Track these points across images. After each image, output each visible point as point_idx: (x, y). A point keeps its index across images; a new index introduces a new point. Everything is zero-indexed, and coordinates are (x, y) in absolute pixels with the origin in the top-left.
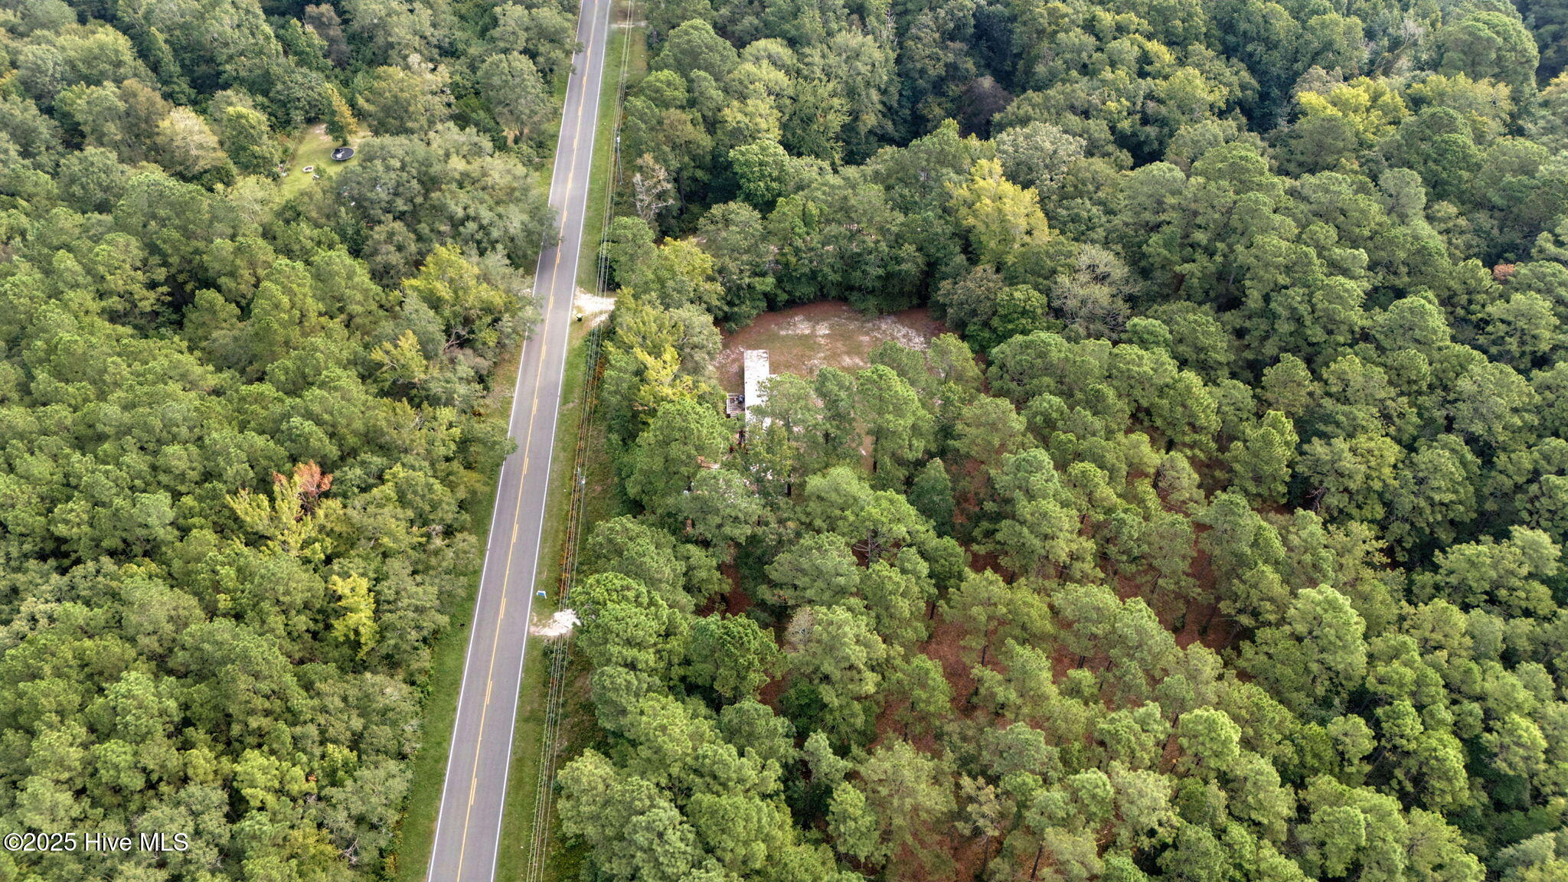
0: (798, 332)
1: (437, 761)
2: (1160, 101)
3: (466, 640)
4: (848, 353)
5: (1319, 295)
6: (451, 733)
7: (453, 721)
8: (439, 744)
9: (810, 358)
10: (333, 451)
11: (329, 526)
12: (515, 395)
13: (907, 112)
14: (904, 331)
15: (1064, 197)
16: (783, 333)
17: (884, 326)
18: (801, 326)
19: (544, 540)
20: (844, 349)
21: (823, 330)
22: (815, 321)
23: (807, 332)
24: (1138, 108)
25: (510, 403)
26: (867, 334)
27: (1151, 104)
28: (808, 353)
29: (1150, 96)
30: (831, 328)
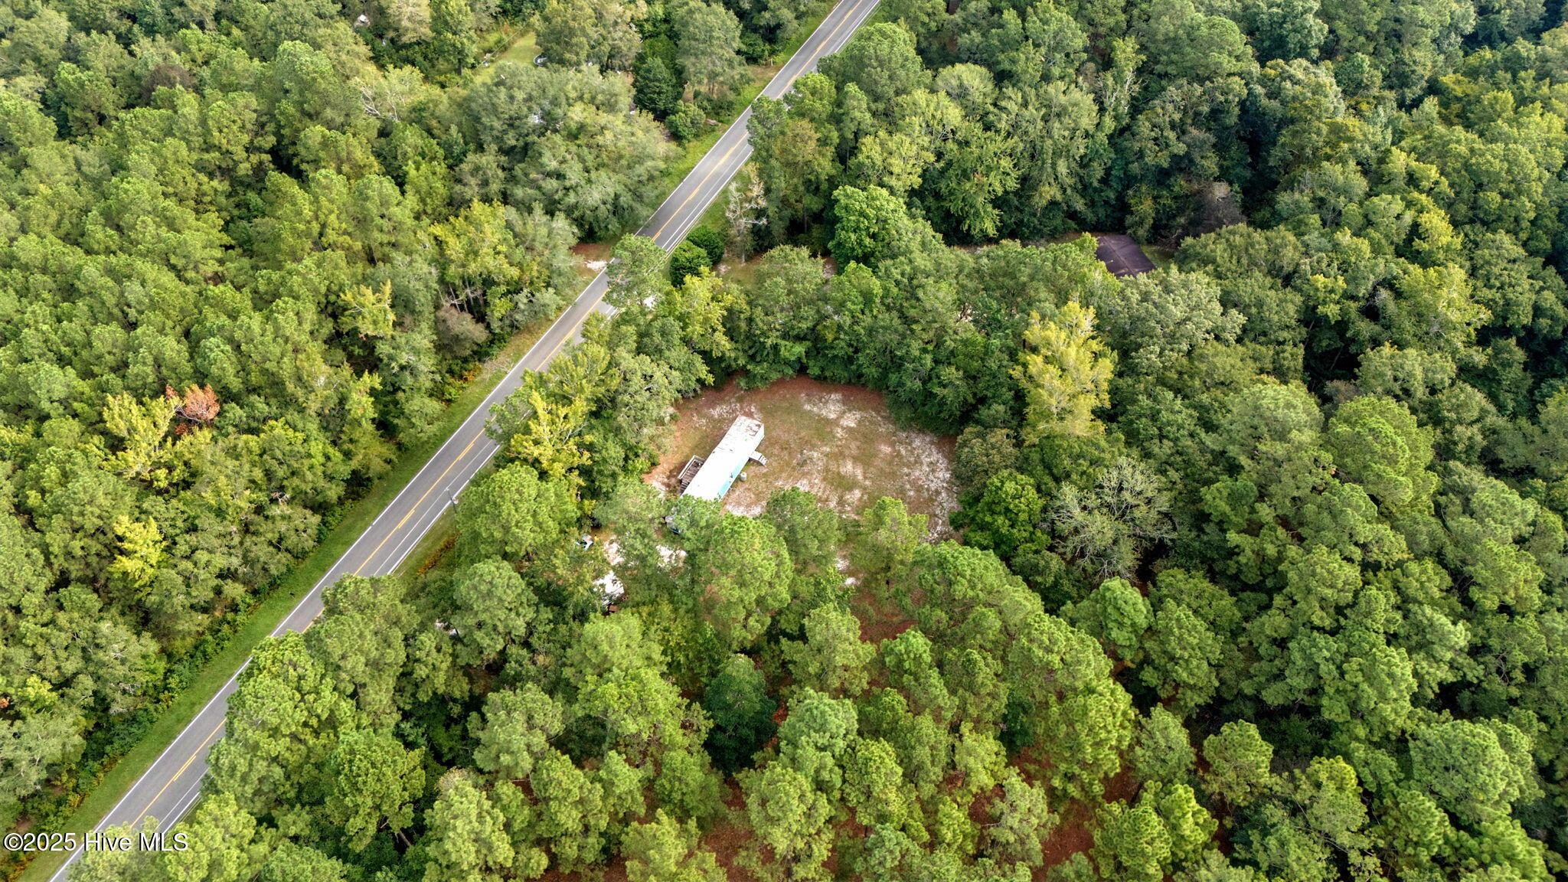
0: (824, 412)
1: (179, 721)
2: (1398, 294)
3: (290, 609)
4: (856, 459)
5: (1355, 662)
6: (210, 699)
7: (221, 687)
8: (193, 704)
9: (813, 447)
10: (235, 384)
11: (187, 456)
12: (511, 372)
13: (1112, 195)
14: (936, 456)
15: (1162, 381)
16: (807, 407)
17: (917, 443)
18: (832, 407)
19: (426, 538)
20: (855, 452)
21: (850, 421)
22: (848, 404)
23: (832, 416)
24: (1362, 292)
25: (500, 378)
26: (892, 444)
27: (1384, 294)
28: (815, 441)
29: (1389, 283)
30: (860, 423)
